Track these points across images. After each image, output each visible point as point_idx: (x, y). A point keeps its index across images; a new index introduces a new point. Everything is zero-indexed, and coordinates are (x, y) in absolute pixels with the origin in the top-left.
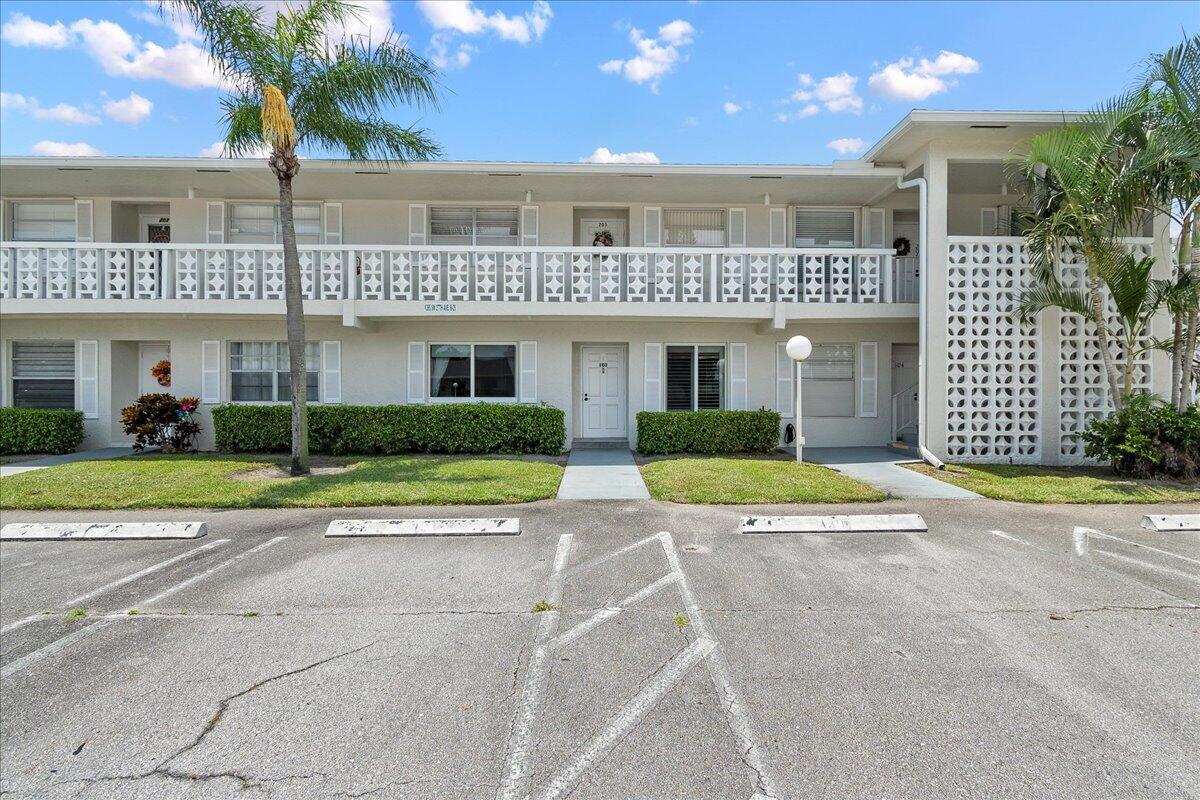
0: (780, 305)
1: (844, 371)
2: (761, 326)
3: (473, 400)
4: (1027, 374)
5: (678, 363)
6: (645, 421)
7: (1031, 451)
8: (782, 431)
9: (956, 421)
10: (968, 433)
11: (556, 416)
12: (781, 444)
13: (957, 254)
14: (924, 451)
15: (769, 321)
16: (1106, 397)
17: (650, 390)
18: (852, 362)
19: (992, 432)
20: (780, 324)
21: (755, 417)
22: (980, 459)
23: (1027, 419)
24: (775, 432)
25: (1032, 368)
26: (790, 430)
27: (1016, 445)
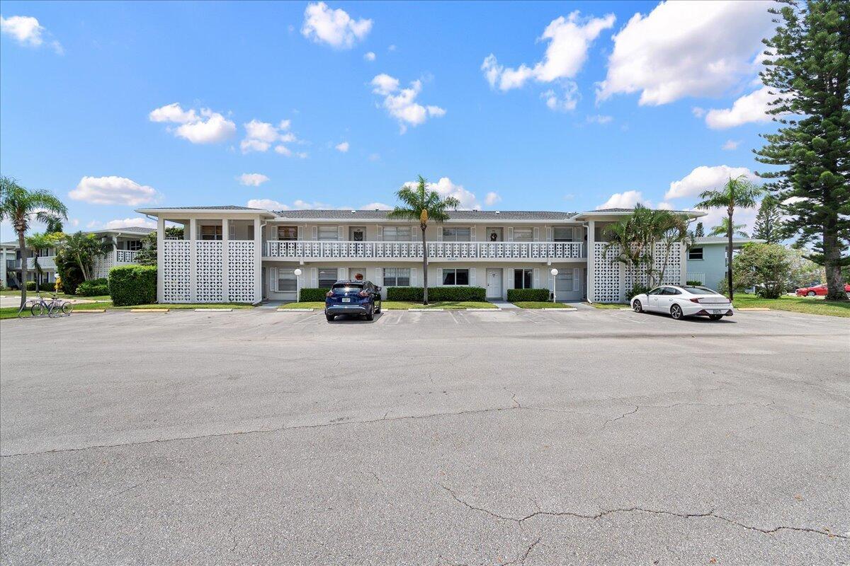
0: (549, 259)
1: (569, 277)
2: (544, 264)
3: (455, 286)
4: (616, 279)
5: (518, 274)
6: (510, 292)
7: (618, 300)
8: (550, 295)
9: (597, 291)
10: (600, 295)
11: (484, 290)
12: (550, 299)
13: (597, 247)
14: (589, 300)
15: (546, 263)
16: (631, 286)
17: (510, 283)
18: (572, 274)
19: (607, 295)
20: (549, 264)
21: (542, 291)
22: (604, 302)
23: (616, 291)
24: (548, 295)
25: (618, 277)
26: (552, 295)
27: (613, 298)
